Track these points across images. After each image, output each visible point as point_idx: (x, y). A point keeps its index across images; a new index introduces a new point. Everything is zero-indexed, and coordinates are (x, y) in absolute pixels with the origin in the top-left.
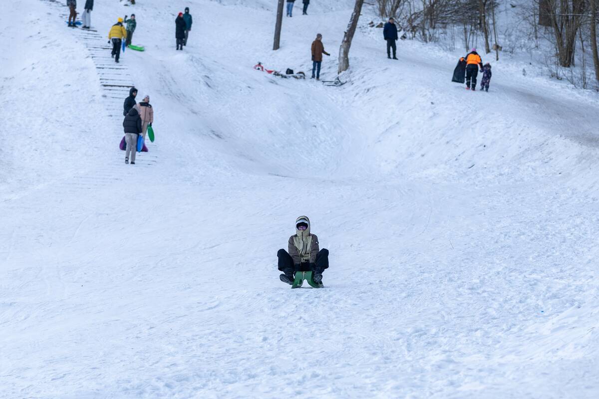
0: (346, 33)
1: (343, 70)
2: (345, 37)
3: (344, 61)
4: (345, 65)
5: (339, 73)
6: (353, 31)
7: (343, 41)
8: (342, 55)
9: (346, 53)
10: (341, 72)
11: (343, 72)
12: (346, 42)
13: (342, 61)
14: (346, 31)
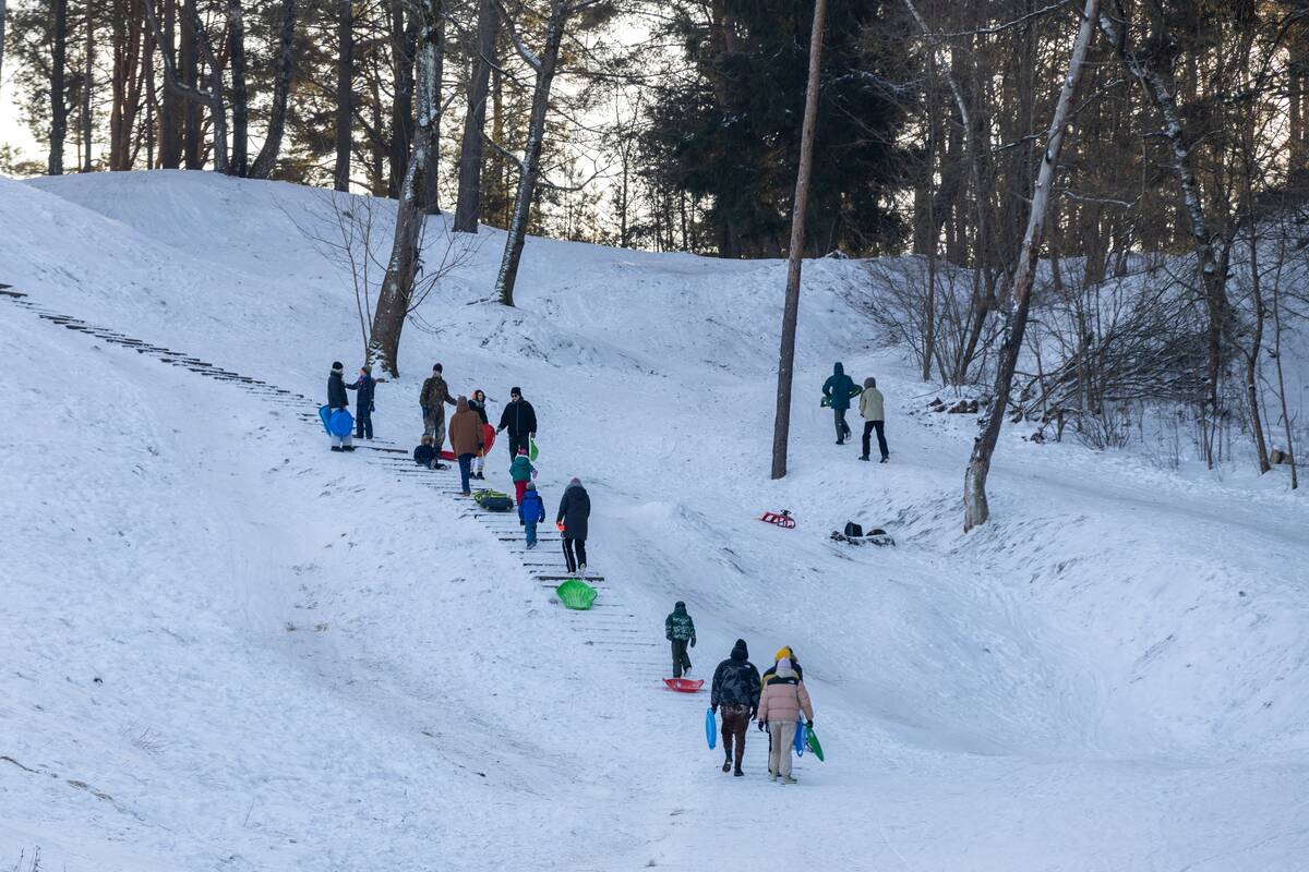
0: (977, 440)
1: (976, 524)
2: (976, 448)
3: (977, 502)
4: (979, 511)
5: (966, 530)
6: (992, 436)
7: (973, 458)
8: (972, 490)
9: (980, 484)
10: (971, 527)
11: (976, 528)
12: (979, 460)
13: (972, 502)
14: (979, 437)
